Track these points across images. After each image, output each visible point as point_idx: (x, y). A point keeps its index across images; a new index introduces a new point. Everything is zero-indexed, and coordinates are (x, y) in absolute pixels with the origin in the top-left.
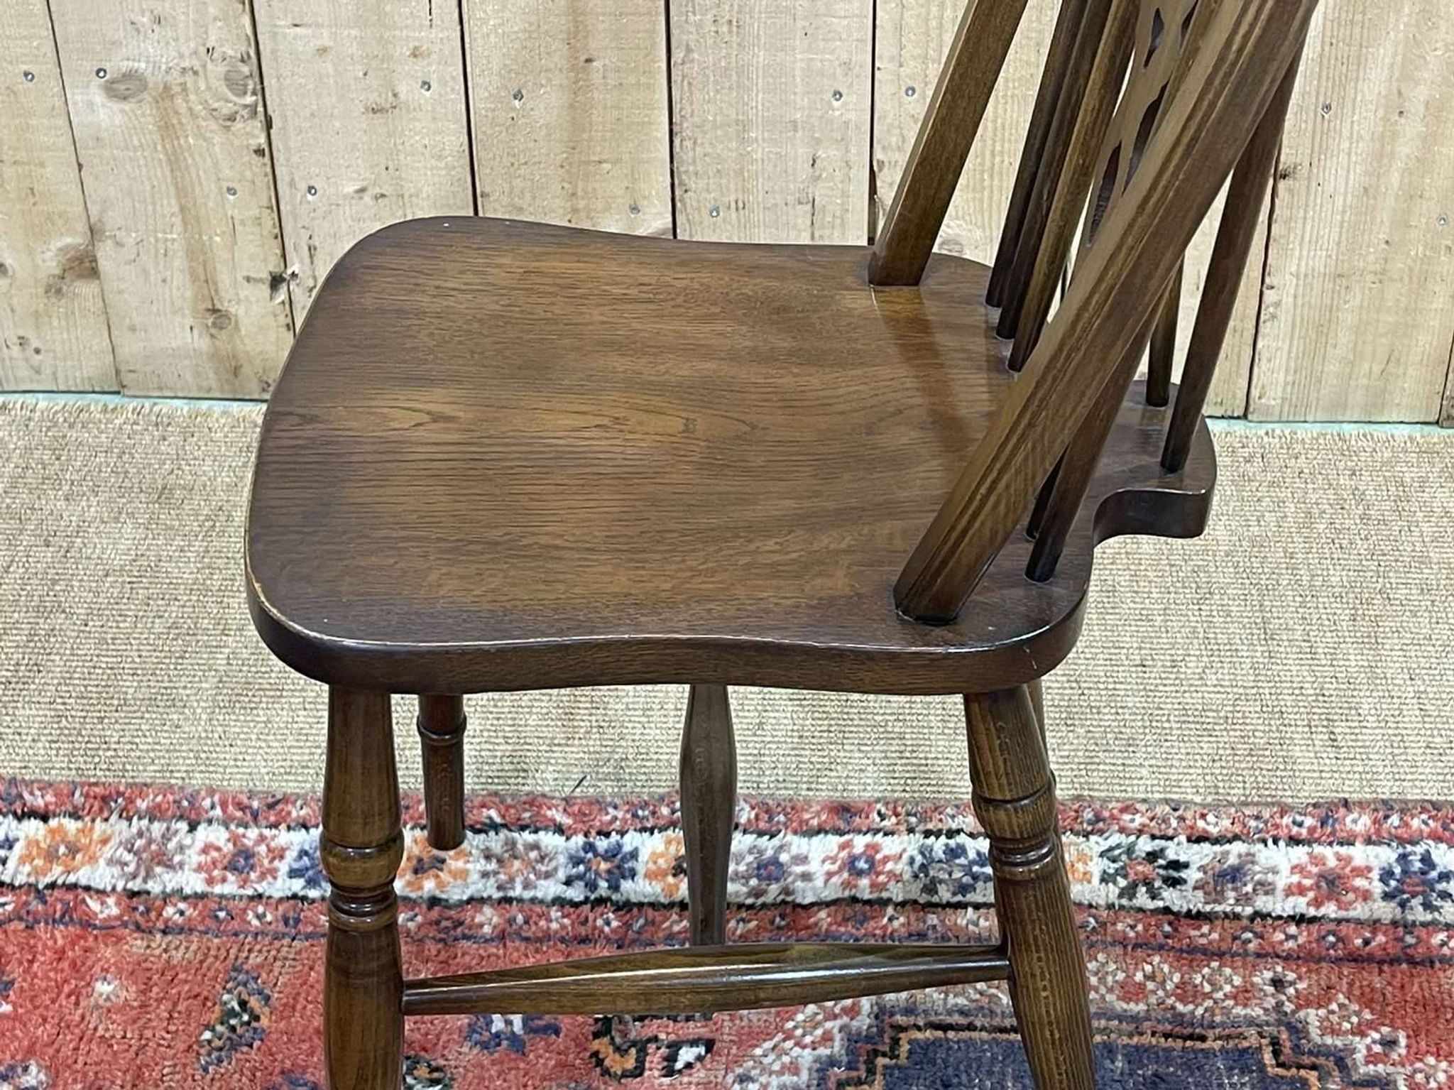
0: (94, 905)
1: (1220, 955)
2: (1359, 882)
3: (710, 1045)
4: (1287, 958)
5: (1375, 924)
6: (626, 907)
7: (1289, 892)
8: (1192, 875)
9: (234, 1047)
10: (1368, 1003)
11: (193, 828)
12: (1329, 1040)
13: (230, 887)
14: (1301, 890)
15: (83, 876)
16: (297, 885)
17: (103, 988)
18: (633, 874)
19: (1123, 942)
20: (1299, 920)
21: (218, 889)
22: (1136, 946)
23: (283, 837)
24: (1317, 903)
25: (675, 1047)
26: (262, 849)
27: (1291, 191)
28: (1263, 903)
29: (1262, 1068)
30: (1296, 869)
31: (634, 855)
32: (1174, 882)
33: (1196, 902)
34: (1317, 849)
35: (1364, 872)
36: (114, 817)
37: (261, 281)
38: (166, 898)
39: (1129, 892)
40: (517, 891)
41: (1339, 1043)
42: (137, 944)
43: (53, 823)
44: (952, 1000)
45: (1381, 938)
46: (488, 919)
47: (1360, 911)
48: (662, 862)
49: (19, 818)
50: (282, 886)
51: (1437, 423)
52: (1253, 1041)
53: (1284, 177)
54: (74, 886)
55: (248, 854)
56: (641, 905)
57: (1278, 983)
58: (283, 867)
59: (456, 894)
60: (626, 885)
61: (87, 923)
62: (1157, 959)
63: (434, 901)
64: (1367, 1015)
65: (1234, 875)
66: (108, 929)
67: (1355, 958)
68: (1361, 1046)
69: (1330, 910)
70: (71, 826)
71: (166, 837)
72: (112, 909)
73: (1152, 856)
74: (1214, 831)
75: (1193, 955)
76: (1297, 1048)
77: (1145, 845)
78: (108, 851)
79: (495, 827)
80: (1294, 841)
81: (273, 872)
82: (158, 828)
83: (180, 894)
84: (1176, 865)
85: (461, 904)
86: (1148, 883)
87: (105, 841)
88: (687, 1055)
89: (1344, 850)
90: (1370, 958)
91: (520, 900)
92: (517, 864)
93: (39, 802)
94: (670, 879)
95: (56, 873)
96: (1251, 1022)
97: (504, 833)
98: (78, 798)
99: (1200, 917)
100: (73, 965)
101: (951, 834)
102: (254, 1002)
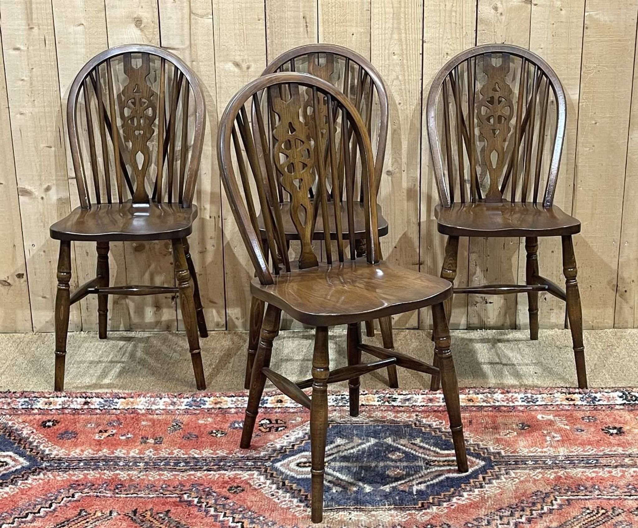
0: (139, 411)
1: (404, 412)
2: (438, 400)
3: (286, 427)
4: (419, 412)
5: (440, 406)
6: (266, 407)
7: (421, 402)
8: (399, 400)
9: (176, 430)
10: (437, 418)
11: (161, 399)
12: (427, 423)
13: (171, 407)
14: (424, 402)
15: (136, 407)
16: (188, 407)
17: (143, 423)
18: (267, 403)
19: (382, 410)
20: (423, 406)
21: (168, 408)
22: (385, 411)
23: (182, 400)
24: (427, 403)
25: (277, 428)
26: (178, 402)
27: (424, 268)
28: (414, 404)
29: (412, 427)
30: (423, 398)
31: (267, 400)
32: (394, 401)
33: (400, 404)
34: (428, 395)
35: (439, 398)
36: (142, 398)
37: (169, 298)
38: (156, 410)
39: (385, 402)
40: (239, 406)
41: (430, 423)
42: (150, 416)
43: (127, 399)
44: (342, 420)
45: (441, 408)
46: (233, 411)
47: (437, 404)
48: (274, 401)
49: (119, 399)
50: (183, 407)
51: (466, 329)
52: (410, 423)
53: (421, 264)
54: (134, 408)
55: (174, 403)
56: (269, 408)
57: (417, 415)
58: (183, 404)
59: (225, 407)
60: (265, 405)
61: (138, 414)
62: (389, 412)
63: (220, 408)
64: (437, 419)
65: (408, 400)
66: (143, 415)
67: (435, 411)
68: (434, 424)
69: (430, 404)
70: (131, 400)
71: (155, 400)
72: (143, 411)
73: (389, 397)
74: (404, 393)
75: (398, 412)
76: (420, 424)
77: (388, 395)
78: (141, 403)
79: (234, 397)
80: (422, 394)
81: (181, 405)
82: (152, 399)
83: (159, 409)
84: (395, 398)
85: (226, 408)
86: (388, 402)
87: (140, 401)
88: (280, 429)
89: (434, 396)
90: (439, 411)
91: (240, 408)
92: (239, 402)
93: (123, 396)
94: (276, 404)
95: (129, 407)
96: (410, 421)
97: (235, 398)
98: (132, 395)
99: (400, 406)
100: (136, 419)
101: (342, 395)
102: (179, 424)
